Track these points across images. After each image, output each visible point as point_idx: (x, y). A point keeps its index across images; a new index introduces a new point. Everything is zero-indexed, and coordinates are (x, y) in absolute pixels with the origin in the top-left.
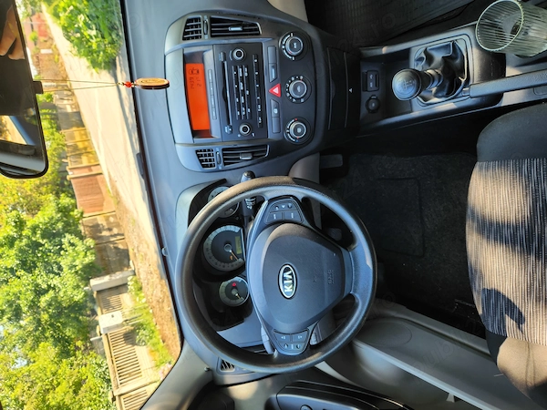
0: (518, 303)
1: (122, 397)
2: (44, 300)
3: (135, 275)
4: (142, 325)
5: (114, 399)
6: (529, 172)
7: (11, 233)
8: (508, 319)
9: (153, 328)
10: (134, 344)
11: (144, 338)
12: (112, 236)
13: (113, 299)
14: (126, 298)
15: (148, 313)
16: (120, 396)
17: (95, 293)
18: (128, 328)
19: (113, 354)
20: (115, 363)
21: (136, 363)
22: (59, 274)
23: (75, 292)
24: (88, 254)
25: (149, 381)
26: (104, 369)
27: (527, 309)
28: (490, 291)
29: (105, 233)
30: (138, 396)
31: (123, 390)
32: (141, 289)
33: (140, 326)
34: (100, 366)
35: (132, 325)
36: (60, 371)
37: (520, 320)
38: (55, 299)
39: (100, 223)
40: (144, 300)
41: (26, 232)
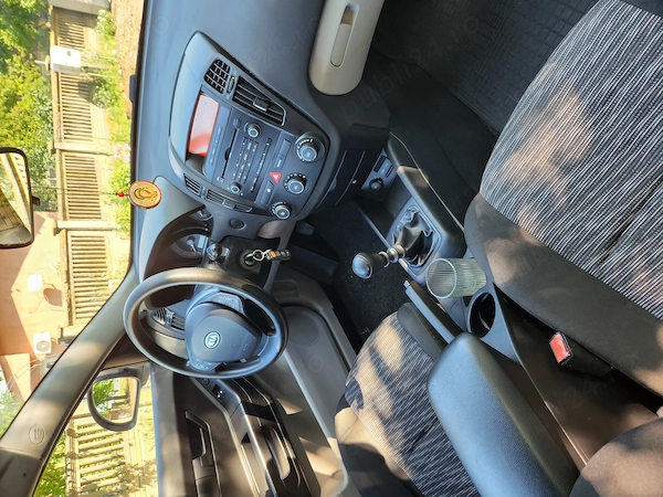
0: (365, 400)
1: (64, 154)
3: (109, 10)
4: (105, 83)
5: (54, 151)
6: (413, 350)
8: (355, 402)
9: (117, 94)
10: (89, 99)
11: (103, 99)
13: (74, 28)
14: (91, 35)
15: (115, 71)
16: (62, 150)
17: (51, 8)
18: (87, 77)
19: (61, 101)
20: (62, 112)
21: (88, 123)
25: (99, 150)
26: (47, 109)
27: (367, 406)
28: (356, 382)
30: (83, 160)
31: (67, 146)
32: (113, 33)
33: (101, 82)
34: (43, 102)
35: (92, 77)
37: (361, 406)
40: (114, 52)
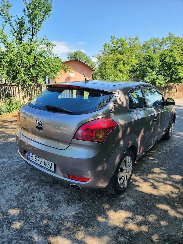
2: (149, 69)
7: (177, 62)
12: (165, 92)
22: (157, 74)
23: (148, 78)
24: (159, 84)
29: (167, 91)
36: (128, 66)
38: (148, 72)
39: (173, 90)
41: (176, 66)
